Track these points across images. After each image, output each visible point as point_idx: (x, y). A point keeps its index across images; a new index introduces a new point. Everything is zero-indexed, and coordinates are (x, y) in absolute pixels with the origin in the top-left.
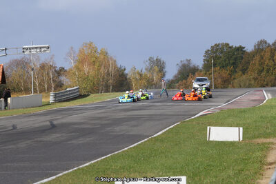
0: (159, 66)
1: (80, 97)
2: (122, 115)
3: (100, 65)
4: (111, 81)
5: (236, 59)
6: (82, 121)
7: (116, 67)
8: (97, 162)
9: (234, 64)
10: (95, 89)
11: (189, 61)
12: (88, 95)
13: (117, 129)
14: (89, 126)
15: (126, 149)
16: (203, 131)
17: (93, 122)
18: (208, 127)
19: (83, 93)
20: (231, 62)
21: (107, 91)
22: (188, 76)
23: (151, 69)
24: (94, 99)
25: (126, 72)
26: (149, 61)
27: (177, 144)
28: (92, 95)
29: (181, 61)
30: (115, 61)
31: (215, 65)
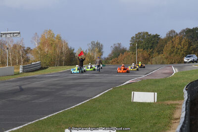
0: (98, 47)
1: (42, 69)
2: (71, 82)
3: (56, 46)
4: (64, 58)
5: (153, 44)
6: (42, 86)
7: (67, 48)
8: (53, 116)
9: (152, 47)
10: (52, 64)
11: (119, 44)
12: (47, 68)
13: (68, 92)
14: (47, 90)
15: (73, 107)
16: (129, 95)
17: (51, 87)
18: (133, 92)
19: (44, 66)
20: (150, 45)
21: (61, 65)
22: (119, 55)
23: (92, 50)
24: (51, 71)
25: (75, 51)
26: (91, 44)
27: (109, 104)
28: (50, 68)
29: (114, 44)
30: (67, 44)
31: (138, 47)
